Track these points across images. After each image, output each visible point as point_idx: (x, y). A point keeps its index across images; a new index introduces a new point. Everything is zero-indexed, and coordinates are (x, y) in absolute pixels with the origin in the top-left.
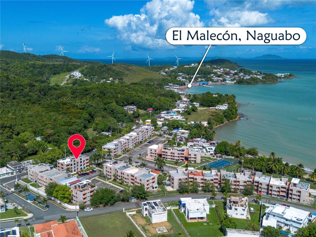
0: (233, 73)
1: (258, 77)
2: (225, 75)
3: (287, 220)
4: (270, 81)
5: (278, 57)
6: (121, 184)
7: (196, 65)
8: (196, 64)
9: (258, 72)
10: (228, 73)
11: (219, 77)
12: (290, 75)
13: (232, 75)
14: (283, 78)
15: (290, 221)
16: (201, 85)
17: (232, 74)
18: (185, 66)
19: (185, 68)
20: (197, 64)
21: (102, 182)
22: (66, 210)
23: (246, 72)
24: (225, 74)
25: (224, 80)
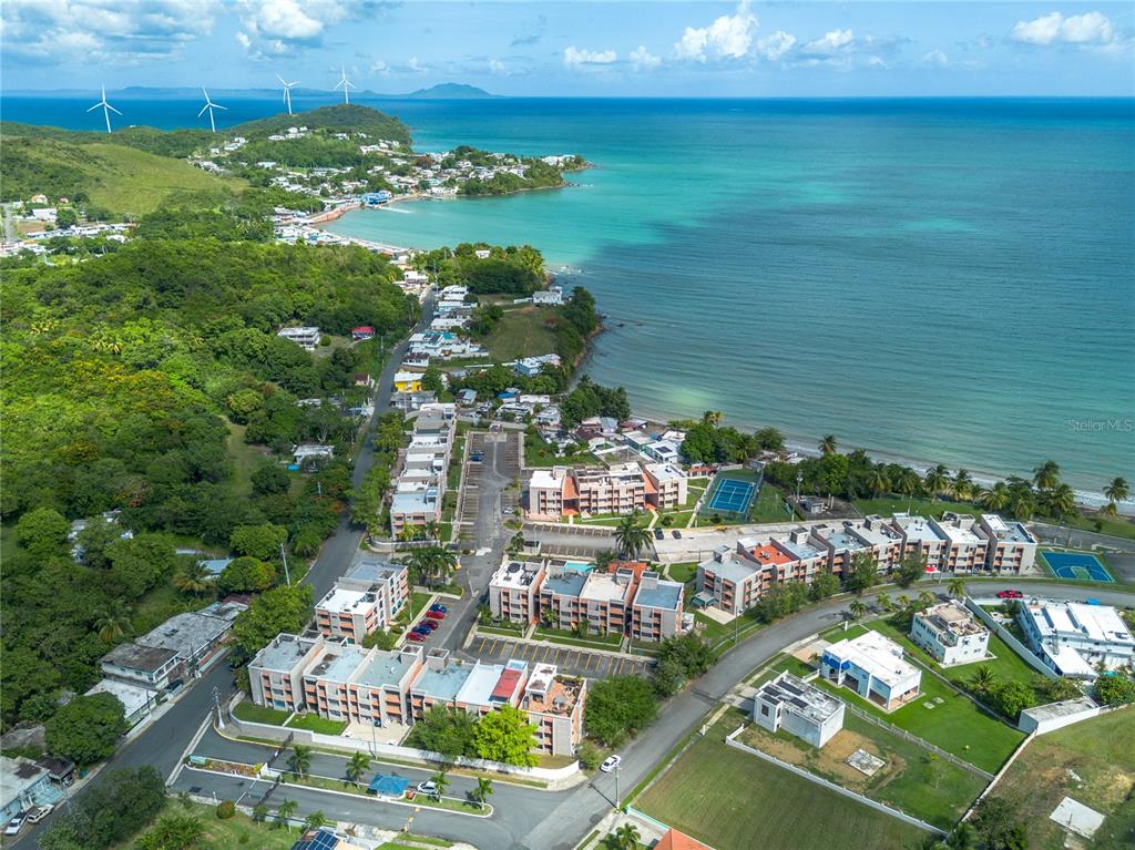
0: (441, 160)
1: (514, 171)
2: (418, 169)
3: (1097, 643)
4: (546, 182)
5: (477, 91)
6: (575, 633)
7: (304, 132)
8: (302, 129)
9: (508, 156)
10: (426, 162)
11: (403, 175)
12: (578, 161)
13: (439, 167)
14: (563, 169)
15: (1104, 644)
16: (367, 205)
17: (437, 163)
18: (272, 138)
19: (275, 143)
20: (305, 128)
21: (512, 643)
22: (549, 788)
23: (479, 159)
24: (418, 165)
25: (424, 186)
